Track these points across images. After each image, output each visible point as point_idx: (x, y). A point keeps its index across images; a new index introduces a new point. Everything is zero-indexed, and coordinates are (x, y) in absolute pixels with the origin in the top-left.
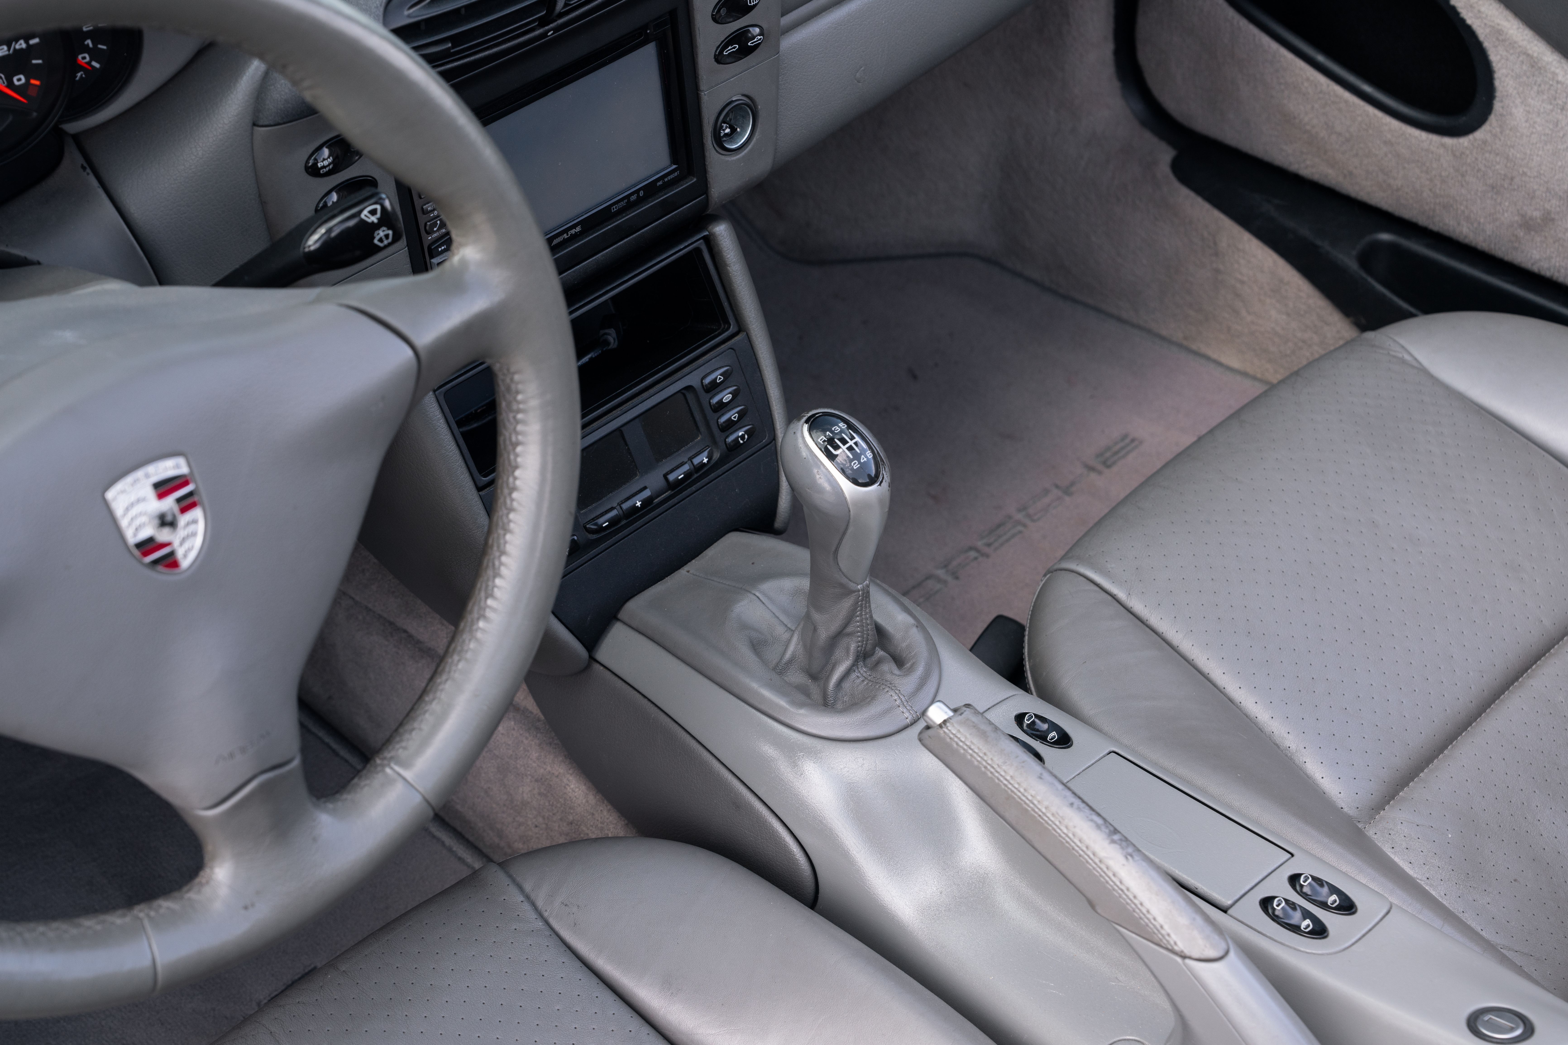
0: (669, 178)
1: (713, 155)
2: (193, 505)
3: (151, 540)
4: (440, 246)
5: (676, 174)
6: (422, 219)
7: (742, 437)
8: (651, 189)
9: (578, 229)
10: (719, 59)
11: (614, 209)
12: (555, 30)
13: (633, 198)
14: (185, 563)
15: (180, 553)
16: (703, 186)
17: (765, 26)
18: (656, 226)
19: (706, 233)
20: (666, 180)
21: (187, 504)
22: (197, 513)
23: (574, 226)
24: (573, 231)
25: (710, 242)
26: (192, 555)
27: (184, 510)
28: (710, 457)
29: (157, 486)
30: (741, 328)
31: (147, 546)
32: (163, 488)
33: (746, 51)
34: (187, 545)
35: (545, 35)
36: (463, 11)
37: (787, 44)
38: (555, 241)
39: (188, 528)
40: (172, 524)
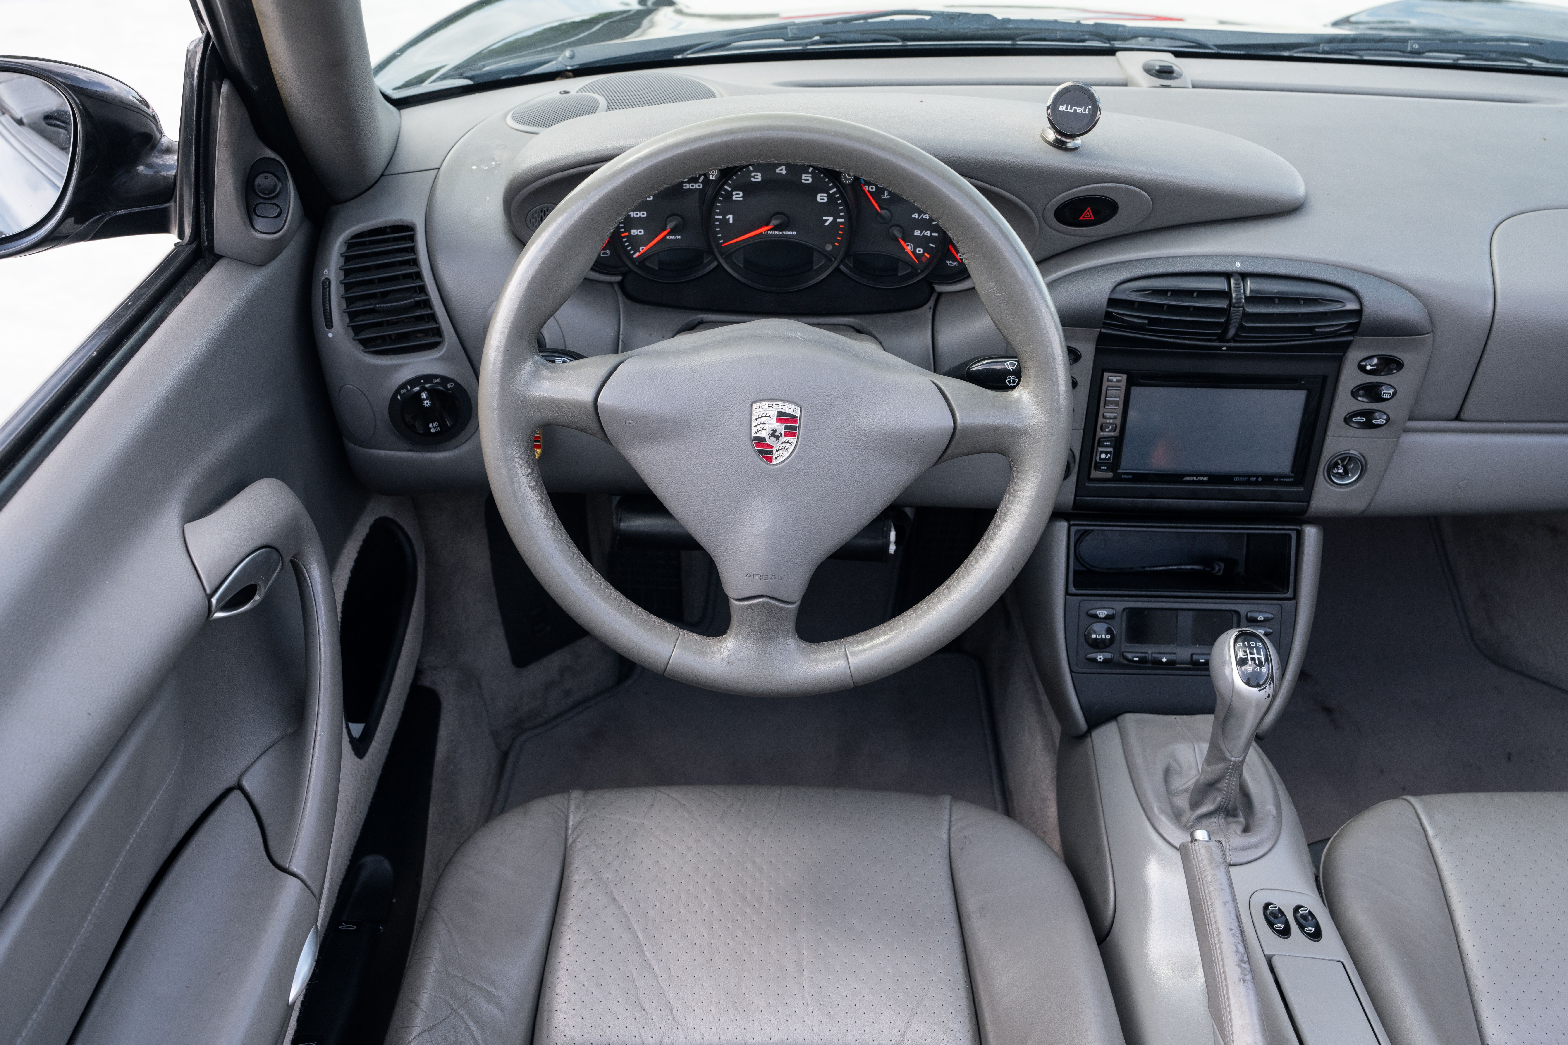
0: (1285, 480)
1: (1321, 480)
2: (793, 435)
3: (764, 439)
4: (1106, 441)
5: (1290, 480)
6: (1101, 420)
8: (1268, 479)
9: (1206, 479)
10: (1347, 420)
11: (1236, 479)
12: (1229, 348)
13: (1253, 479)
14: (775, 462)
15: (775, 455)
16: (1307, 497)
17: (1391, 416)
18: (1262, 504)
19: (1299, 528)
20: (1282, 480)
21: (791, 432)
22: (793, 440)
23: (1204, 476)
24: (1201, 478)
25: (1300, 535)
26: (781, 459)
27: (786, 434)
29: (780, 414)
30: (1295, 597)
31: (760, 441)
32: (782, 417)
33: (1369, 425)
34: (780, 452)
35: (1220, 348)
36: (1165, 308)
37: (1408, 439)
38: (1186, 478)
39: (785, 445)
40: (778, 438)
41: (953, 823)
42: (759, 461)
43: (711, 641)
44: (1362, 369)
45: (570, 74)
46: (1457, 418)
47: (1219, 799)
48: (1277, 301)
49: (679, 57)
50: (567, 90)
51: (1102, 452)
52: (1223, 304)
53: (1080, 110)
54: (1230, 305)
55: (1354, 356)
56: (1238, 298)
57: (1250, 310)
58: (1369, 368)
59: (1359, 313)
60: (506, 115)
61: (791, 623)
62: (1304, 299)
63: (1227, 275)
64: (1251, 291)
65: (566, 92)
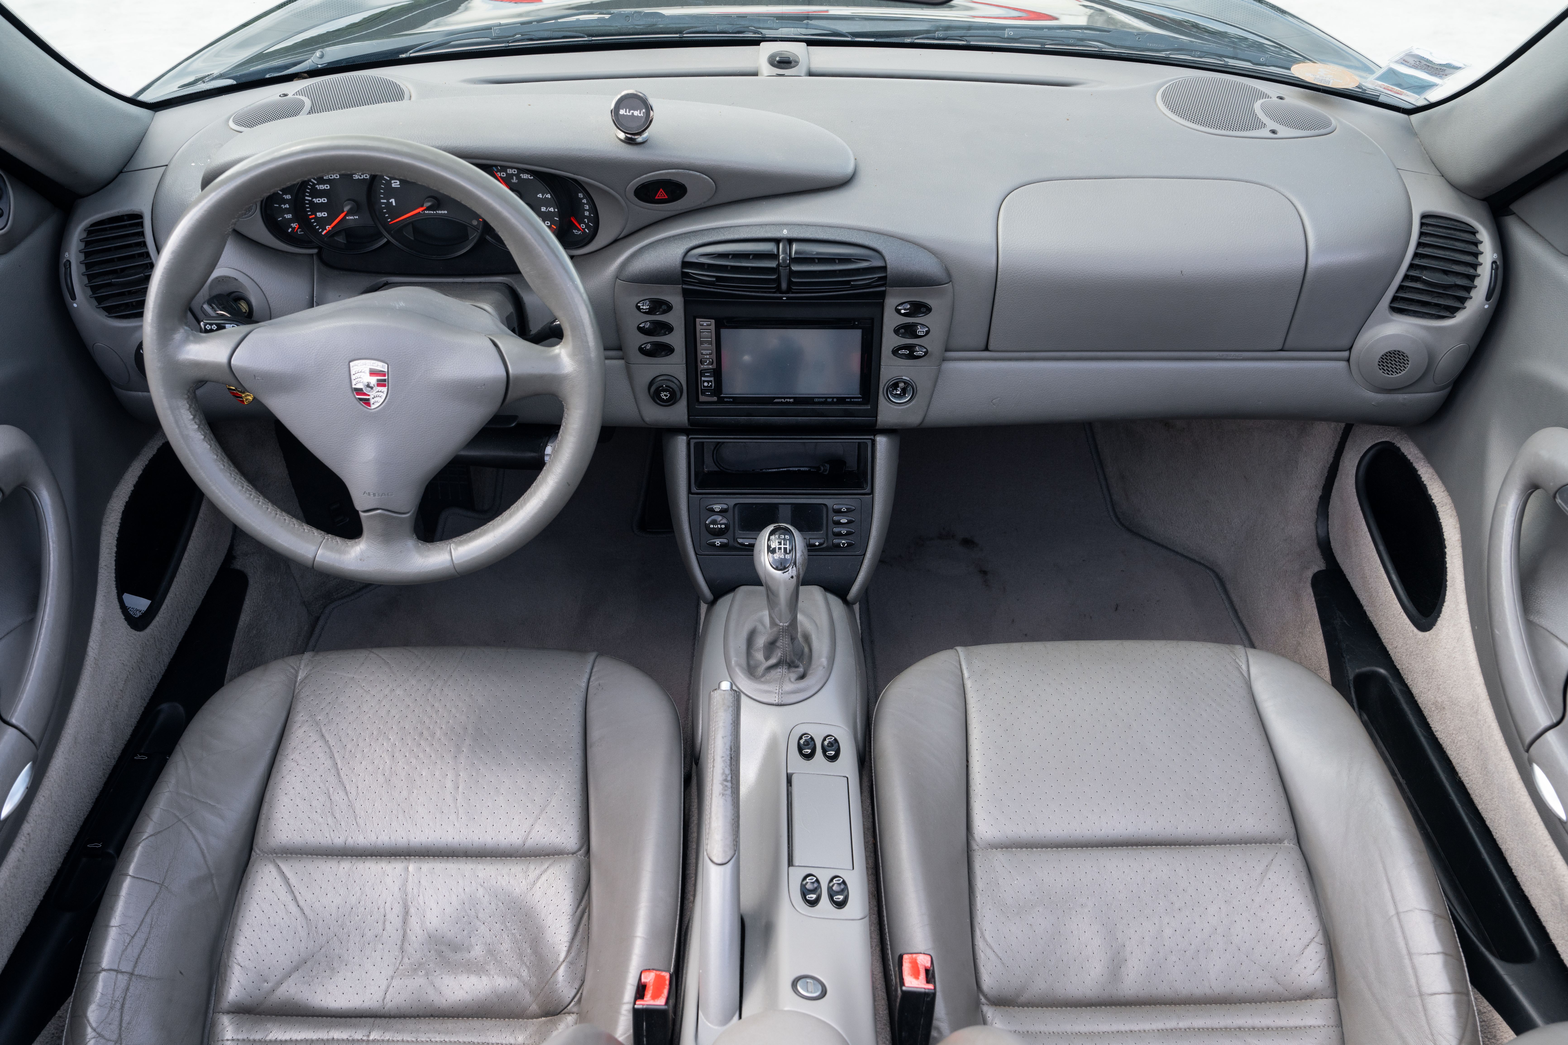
0: (855, 400)
1: (882, 400)
2: (384, 386)
3: (361, 389)
4: (707, 373)
5: (860, 400)
6: (699, 357)
7: (844, 544)
8: (841, 400)
9: (792, 400)
10: (895, 352)
11: (816, 400)
12: (788, 298)
13: (829, 400)
14: (373, 407)
15: (372, 401)
16: (874, 413)
17: (929, 349)
18: (838, 420)
19: (872, 437)
20: (852, 400)
21: (381, 383)
22: (385, 389)
23: (790, 398)
24: (788, 400)
25: (873, 442)
26: (377, 405)
27: (379, 385)
28: (820, 544)
29: (372, 370)
30: (872, 493)
31: (359, 391)
32: (373, 373)
33: (911, 356)
34: (376, 399)
35: (781, 298)
36: (729, 268)
37: (949, 366)
38: (776, 400)
39: (378, 393)
40: (372, 388)
41: (593, 674)
42: (361, 406)
43: (350, 542)
44: (898, 311)
45: (306, 75)
46: (986, 349)
47: (780, 654)
48: (817, 261)
49: (404, 56)
50: (285, 93)
51: (704, 381)
52: (773, 264)
53: (636, 113)
54: (779, 265)
55: (891, 302)
56: (784, 260)
57: (795, 268)
58: (903, 311)
59: (884, 268)
60: (229, 118)
61: (408, 527)
62: (838, 259)
63: (777, 241)
64: (796, 253)
65: (285, 95)
